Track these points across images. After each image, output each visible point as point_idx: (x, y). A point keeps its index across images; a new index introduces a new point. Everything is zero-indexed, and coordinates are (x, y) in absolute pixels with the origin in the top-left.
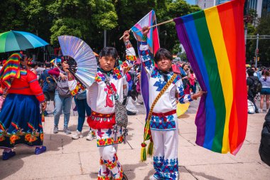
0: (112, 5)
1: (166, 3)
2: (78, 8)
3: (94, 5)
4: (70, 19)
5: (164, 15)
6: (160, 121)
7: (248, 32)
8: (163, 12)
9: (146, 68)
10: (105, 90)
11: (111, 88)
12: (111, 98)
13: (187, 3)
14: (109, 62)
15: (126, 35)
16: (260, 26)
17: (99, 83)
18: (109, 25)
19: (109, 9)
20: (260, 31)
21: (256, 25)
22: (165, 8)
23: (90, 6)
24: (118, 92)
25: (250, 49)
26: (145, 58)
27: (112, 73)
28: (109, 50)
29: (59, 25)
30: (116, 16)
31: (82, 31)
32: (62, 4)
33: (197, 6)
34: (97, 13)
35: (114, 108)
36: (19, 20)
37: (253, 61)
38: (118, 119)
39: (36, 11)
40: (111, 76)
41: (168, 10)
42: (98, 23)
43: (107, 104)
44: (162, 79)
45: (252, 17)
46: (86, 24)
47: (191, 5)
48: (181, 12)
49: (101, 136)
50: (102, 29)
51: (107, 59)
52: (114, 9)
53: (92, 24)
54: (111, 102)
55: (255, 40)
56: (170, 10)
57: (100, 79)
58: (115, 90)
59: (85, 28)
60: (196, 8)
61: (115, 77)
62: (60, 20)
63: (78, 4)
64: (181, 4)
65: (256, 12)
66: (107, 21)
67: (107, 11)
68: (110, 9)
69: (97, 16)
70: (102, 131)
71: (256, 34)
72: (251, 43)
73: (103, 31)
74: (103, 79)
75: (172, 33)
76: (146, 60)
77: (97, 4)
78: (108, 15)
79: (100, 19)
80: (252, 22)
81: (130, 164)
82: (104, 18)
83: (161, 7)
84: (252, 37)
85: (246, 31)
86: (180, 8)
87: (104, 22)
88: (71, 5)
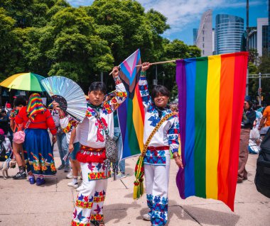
0: (109, 48)
1: (163, 44)
2: (75, 53)
3: (90, 48)
4: (67, 64)
5: (162, 56)
6: (151, 155)
7: (250, 72)
8: (160, 53)
9: (144, 103)
10: (96, 124)
11: (102, 123)
12: (101, 133)
13: (185, 44)
14: (98, 96)
15: (116, 71)
16: (262, 65)
17: (90, 118)
18: (105, 67)
19: (105, 51)
20: (262, 70)
21: (258, 64)
22: (163, 49)
23: (87, 50)
24: (109, 126)
25: (253, 88)
26: (143, 93)
27: (102, 108)
28: (98, 84)
29: (57, 69)
30: (112, 58)
31: (79, 74)
32: (59, 50)
33: (195, 46)
34: (93, 56)
35: (104, 142)
36: (20, 66)
37: (257, 101)
38: (109, 154)
39: (35, 57)
40: (101, 111)
41: (165, 51)
42: (95, 66)
43: (98, 139)
44: (157, 115)
45: (253, 56)
46: (82, 67)
47: (188, 45)
48: (179, 53)
49: (92, 170)
50: (99, 71)
51: (96, 94)
52: (110, 51)
53: (88, 67)
54: (102, 136)
55: (258, 79)
56: (168, 51)
57: (91, 114)
58: (106, 125)
59: (82, 71)
60: (194, 48)
61: (105, 112)
62: (57, 64)
63: (74, 48)
64: (178, 45)
65: (256, 51)
66: (103, 63)
67: (103, 54)
68: (107, 51)
69: (93, 59)
70: (93, 164)
71: (258, 73)
72: (254, 83)
73: (99, 73)
74: (93, 114)
75: (171, 75)
76: (144, 95)
77: (93, 48)
78: (104, 57)
79: (97, 62)
80: (253, 61)
81: (123, 203)
82: (101, 60)
83: (158, 48)
84: (254, 76)
85: (248, 70)
86: (177, 48)
87: (100, 65)
88: (68, 50)
